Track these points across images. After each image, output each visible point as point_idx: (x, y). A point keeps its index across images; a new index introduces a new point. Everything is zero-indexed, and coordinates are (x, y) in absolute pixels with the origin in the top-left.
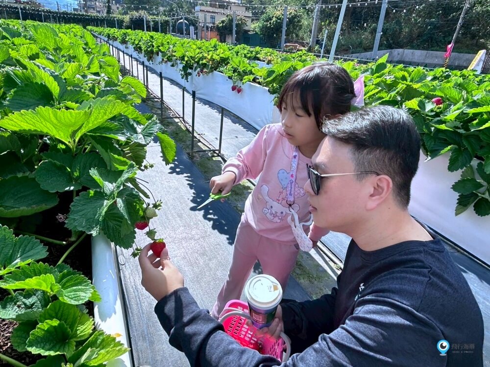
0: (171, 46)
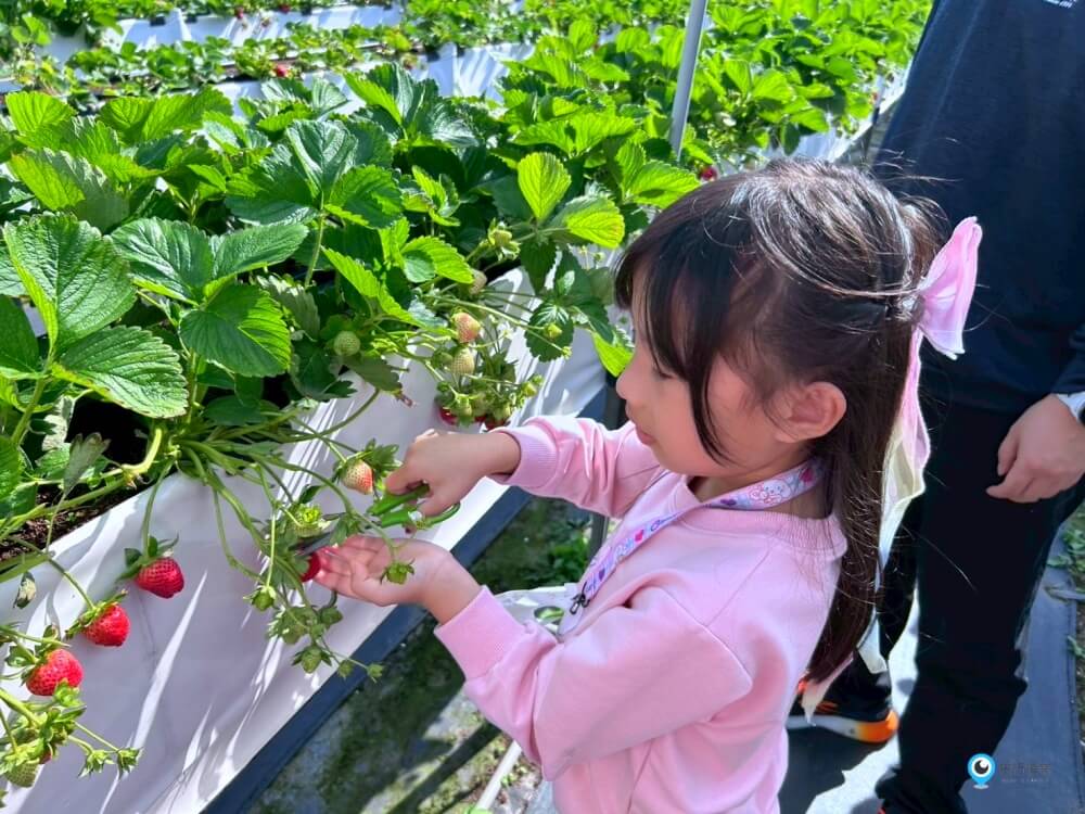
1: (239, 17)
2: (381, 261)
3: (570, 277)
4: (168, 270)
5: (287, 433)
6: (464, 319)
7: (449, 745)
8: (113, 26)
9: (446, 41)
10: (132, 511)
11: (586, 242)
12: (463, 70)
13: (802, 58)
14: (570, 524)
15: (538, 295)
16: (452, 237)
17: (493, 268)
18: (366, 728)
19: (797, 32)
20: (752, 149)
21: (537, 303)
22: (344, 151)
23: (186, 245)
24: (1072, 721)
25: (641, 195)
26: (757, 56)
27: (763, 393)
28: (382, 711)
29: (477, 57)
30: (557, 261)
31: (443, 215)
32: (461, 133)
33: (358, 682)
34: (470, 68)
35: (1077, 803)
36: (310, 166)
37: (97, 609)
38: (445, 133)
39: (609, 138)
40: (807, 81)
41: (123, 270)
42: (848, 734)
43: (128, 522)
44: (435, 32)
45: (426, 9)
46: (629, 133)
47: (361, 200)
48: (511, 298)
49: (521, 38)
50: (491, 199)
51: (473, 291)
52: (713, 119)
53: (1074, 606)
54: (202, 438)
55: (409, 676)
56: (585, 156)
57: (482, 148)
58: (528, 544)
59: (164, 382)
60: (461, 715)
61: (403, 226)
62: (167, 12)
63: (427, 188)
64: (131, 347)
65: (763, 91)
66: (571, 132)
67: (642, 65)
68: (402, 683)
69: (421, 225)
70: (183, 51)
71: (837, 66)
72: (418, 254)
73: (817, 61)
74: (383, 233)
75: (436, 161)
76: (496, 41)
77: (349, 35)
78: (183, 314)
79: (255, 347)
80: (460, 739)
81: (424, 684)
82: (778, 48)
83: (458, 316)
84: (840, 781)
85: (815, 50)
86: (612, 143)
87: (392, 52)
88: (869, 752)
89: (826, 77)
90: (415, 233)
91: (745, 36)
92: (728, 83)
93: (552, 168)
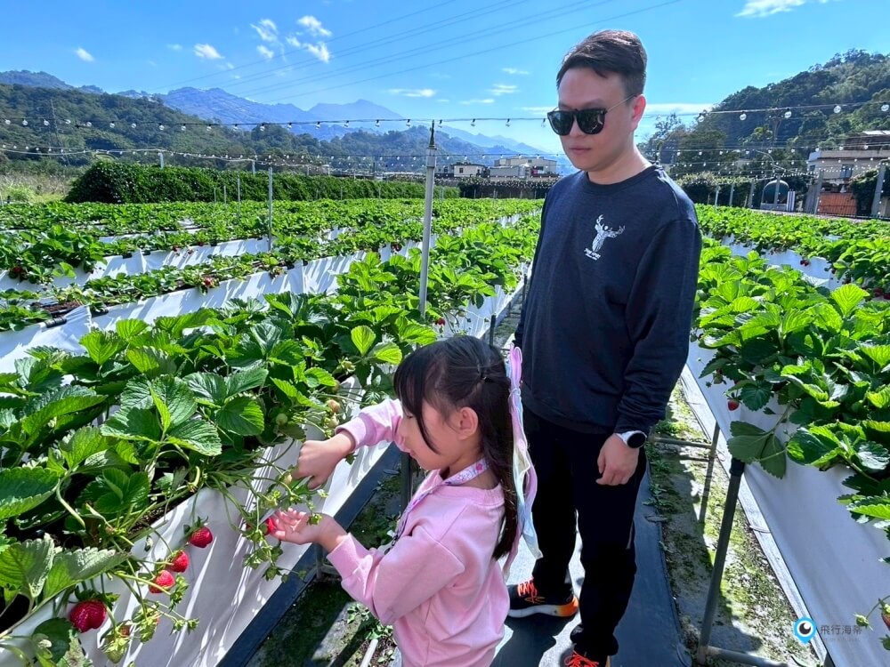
0: (747, 228)
1: (175, 251)
2: (293, 380)
3: (379, 379)
4: (207, 394)
5: (252, 464)
6: (332, 403)
7: (328, 661)
8: (102, 260)
9: (297, 258)
10: (187, 506)
11: (385, 362)
12: (306, 273)
13: (481, 261)
14: (387, 518)
15: (363, 388)
16: (322, 365)
17: (341, 377)
18: (276, 660)
19: (477, 249)
20: (460, 307)
21: (364, 392)
22: (276, 334)
23: (214, 383)
24: (667, 586)
25: (408, 338)
26: (459, 262)
27: (445, 416)
28: (284, 647)
29: (314, 265)
30: (372, 371)
31: (317, 356)
32: (322, 318)
33: (268, 632)
34: (311, 270)
35: (676, 631)
36: (262, 342)
37: (174, 554)
38: (314, 319)
39: (391, 315)
40: (484, 272)
41: (191, 395)
42: (554, 614)
43: (186, 511)
44: (291, 254)
45: (284, 242)
46: (400, 312)
47: (285, 354)
48: (350, 391)
49: (337, 254)
50: (338, 346)
51: (334, 389)
52: (440, 297)
53: (660, 525)
54: (215, 470)
55: (300, 623)
56: (381, 323)
57: (333, 324)
58: (364, 533)
59: (211, 441)
60: (334, 641)
61: (303, 364)
62: (133, 251)
63: (311, 346)
64: (198, 427)
65: (462, 282)
66: (374, 314)
67: (403, 272)
68: (296, 628)
69: (310, 363)
70: (153, 276)
71: (498, 263)
72: (310, 375)
73: (488, 262)
74: (294, 368)
75: (311, 332)
76: (324, 256)
77: (244, 260)
78: (216, 412)
79: (248, 423)
80: (334, 656)
81: (309, 627)
82: (468, 256)
83: (329, 401)
84: (554, 642)
85: (487, 256)
86: (393, 317)
87: (268, 266)
88: (567, 623)
89: (493, 269)
90: (308, 366)
91: (452, 251)
92: (445, 279)
93: (367, 331)
